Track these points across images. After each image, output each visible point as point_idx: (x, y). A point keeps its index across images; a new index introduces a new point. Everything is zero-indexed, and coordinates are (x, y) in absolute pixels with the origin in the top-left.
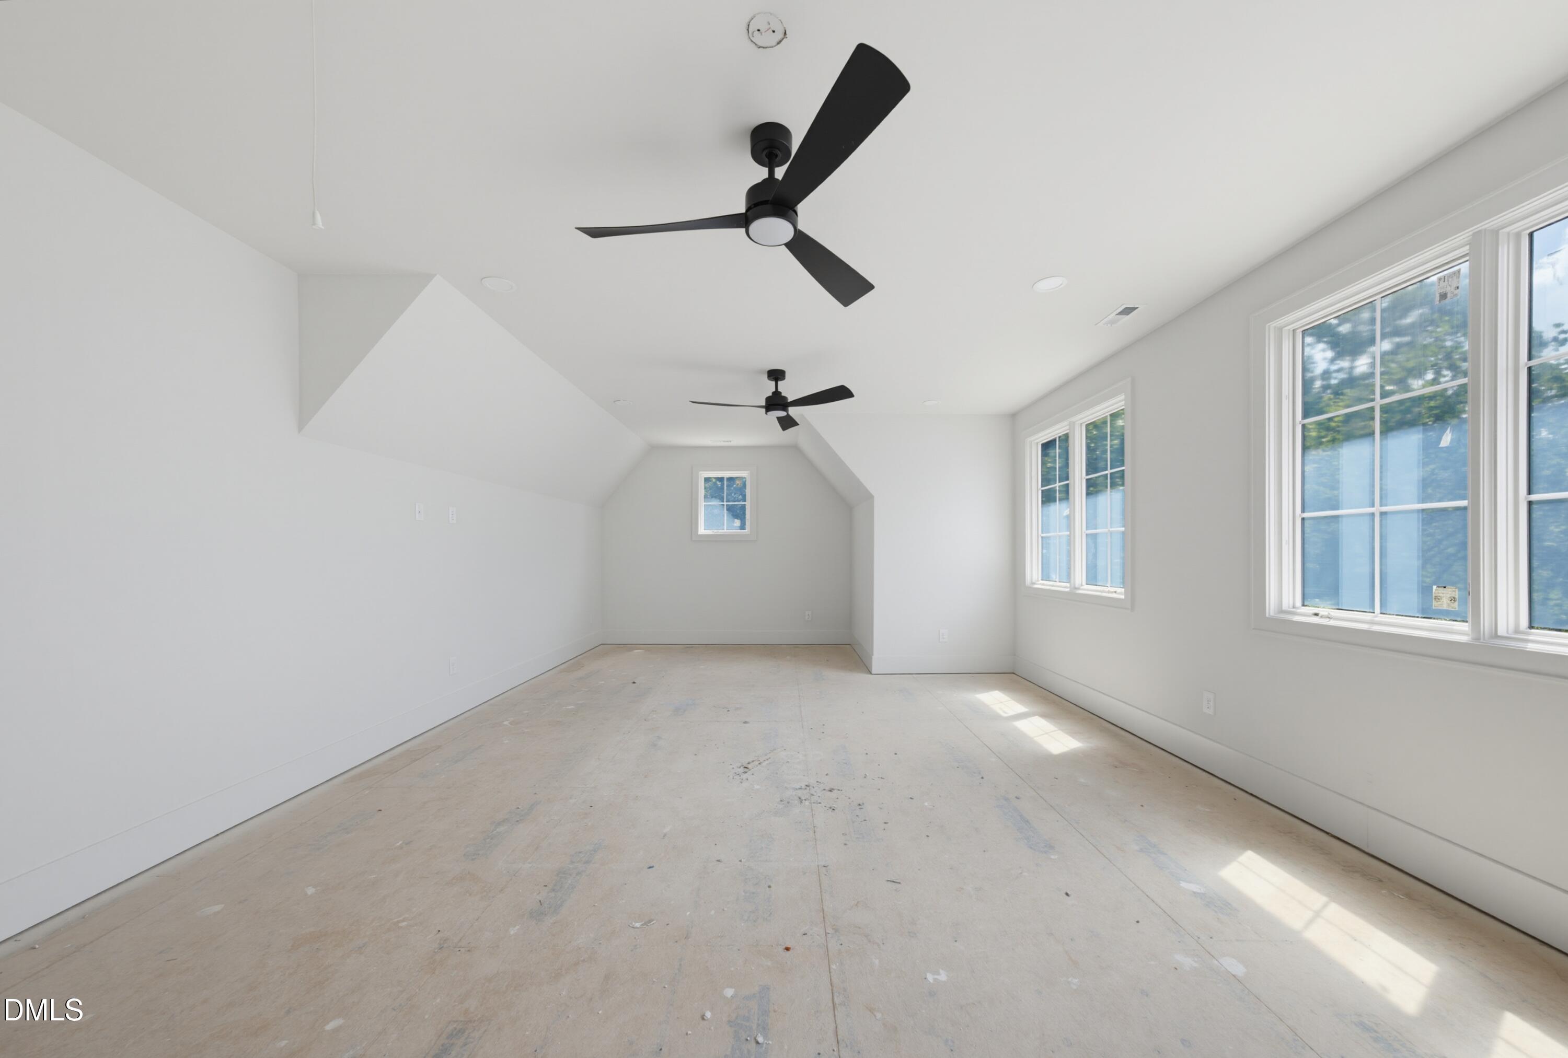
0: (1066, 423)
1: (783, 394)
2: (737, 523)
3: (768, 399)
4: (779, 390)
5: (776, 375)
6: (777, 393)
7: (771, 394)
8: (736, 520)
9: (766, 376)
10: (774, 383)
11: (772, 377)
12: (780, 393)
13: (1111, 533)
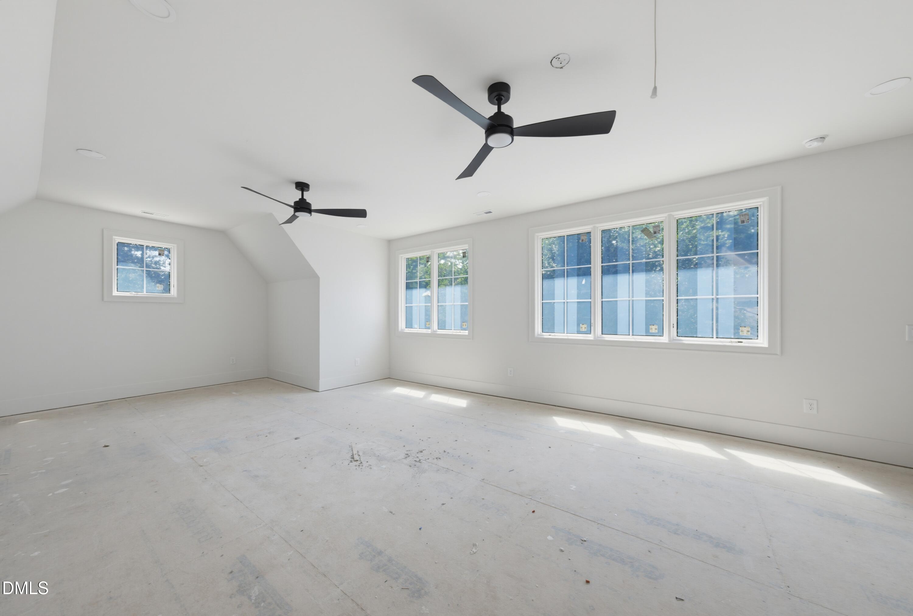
0: (430, 251)
1: (308, 201)
2: (160, 287)
3: (296, 203)
4: (305, 197)
5: (302, 186)
6: (302, 200)
7: (298, 200)
8: (158, 285)
9: (294, 186)
10: (300, 192)
11: (299, 188)
12: (305, 200)
13: (454, 305)
